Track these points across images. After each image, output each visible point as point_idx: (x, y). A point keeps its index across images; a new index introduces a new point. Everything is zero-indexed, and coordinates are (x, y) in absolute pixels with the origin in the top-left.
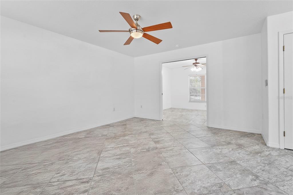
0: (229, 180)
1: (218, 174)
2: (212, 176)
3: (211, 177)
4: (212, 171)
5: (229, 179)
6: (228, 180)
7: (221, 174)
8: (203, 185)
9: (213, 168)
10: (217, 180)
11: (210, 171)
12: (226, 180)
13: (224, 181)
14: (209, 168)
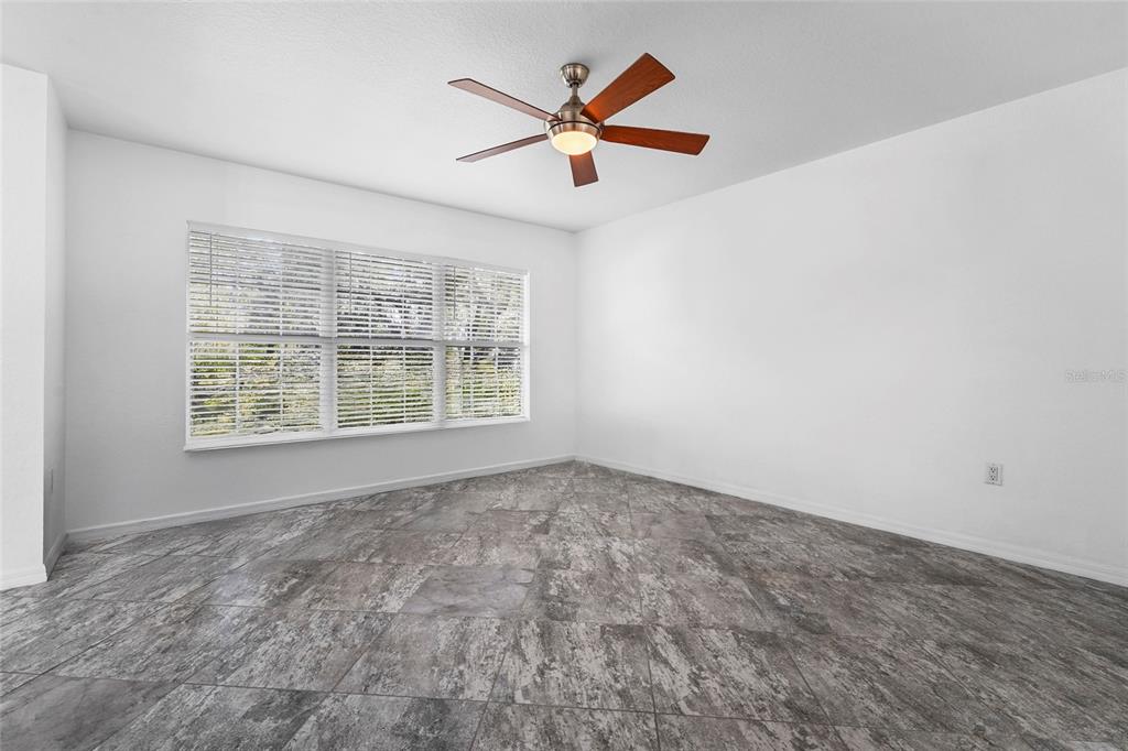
0: (202, 703)
1: (251, 695)
2: (268, 676)
3: (270, 670)
4: (280, 691)
5: (203, 708)
6: (207, 702)
7: (240, 703)
8: (272, 640)
9: (286, 702)
10: (246, 676)
11: (285, 684)
12: (212, 696)
13: (219, 689)
14: (298, 692)
